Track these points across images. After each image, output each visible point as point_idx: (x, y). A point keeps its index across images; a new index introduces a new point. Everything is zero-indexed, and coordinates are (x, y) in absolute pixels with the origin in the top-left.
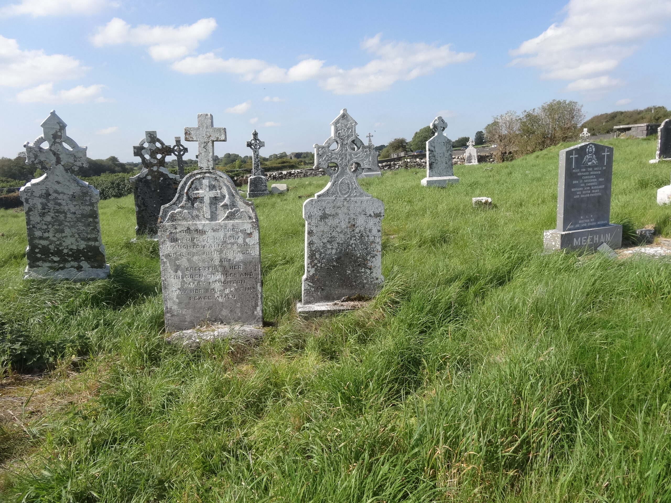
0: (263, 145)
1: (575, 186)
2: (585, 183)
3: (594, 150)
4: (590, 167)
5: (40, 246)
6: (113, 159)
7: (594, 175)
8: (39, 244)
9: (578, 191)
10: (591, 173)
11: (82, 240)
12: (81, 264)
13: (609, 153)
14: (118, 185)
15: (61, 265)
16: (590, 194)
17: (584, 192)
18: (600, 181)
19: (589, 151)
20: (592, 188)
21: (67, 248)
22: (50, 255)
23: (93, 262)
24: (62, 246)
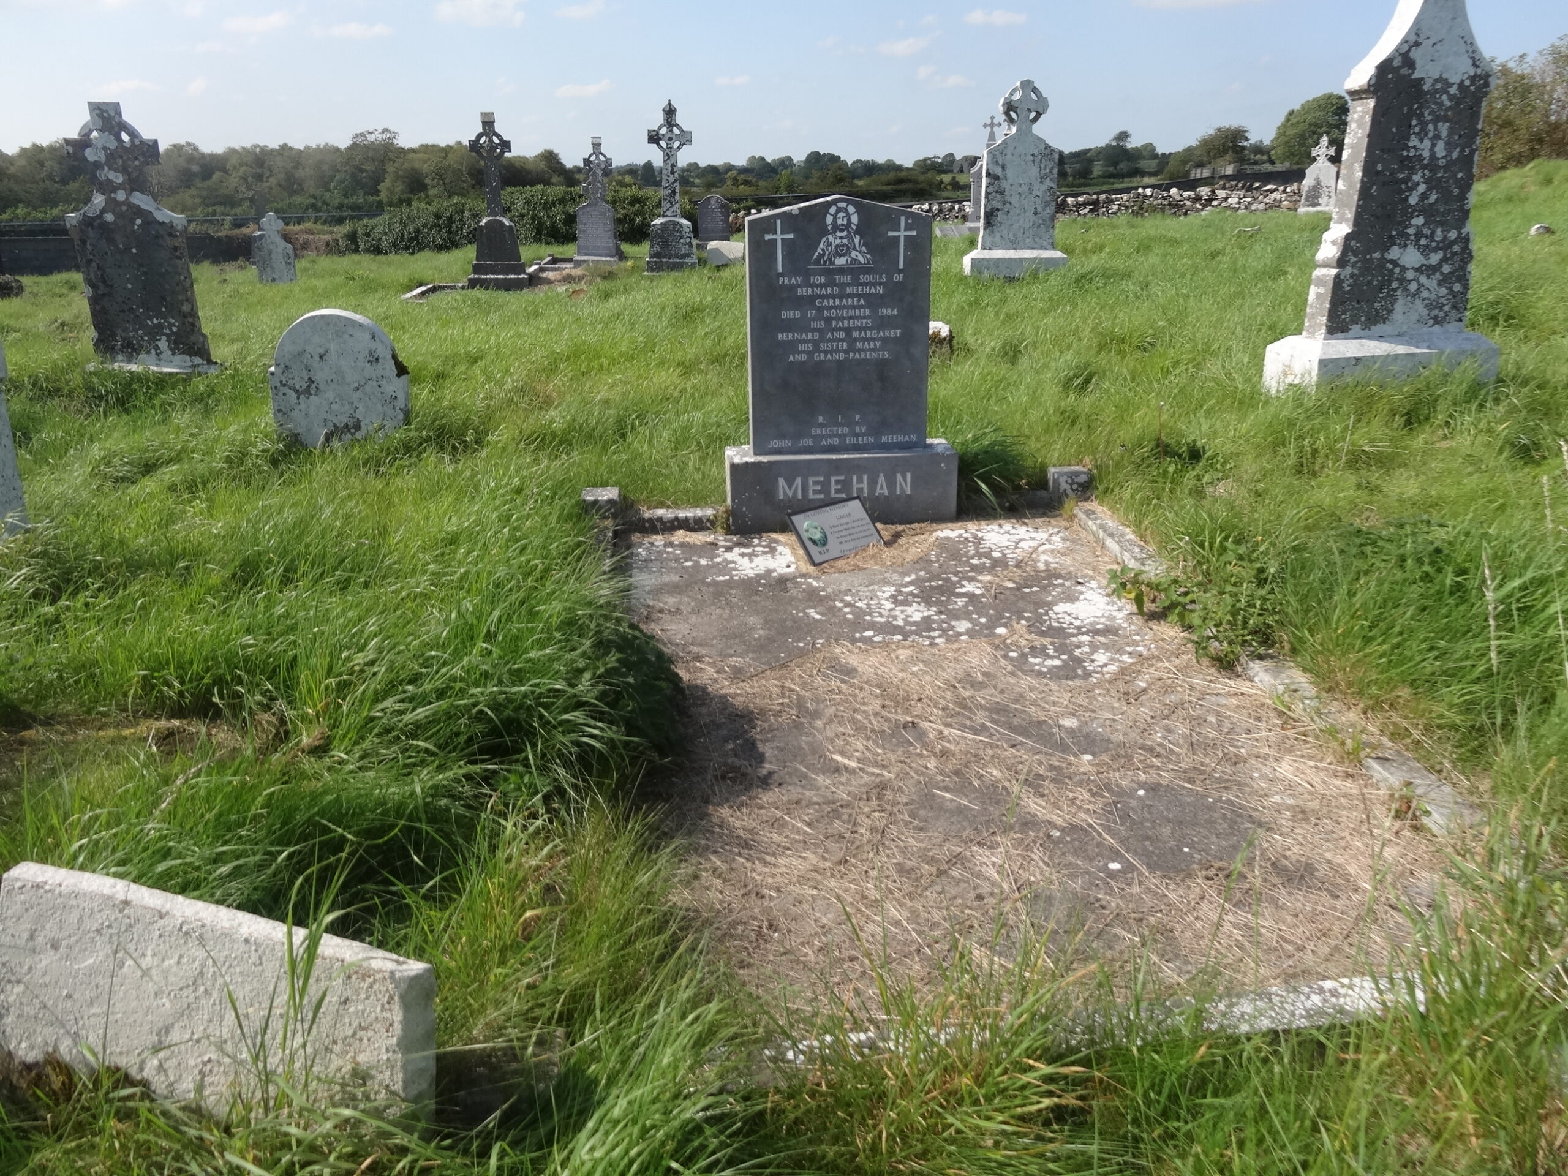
0: (689, 141)
1: (789, 326)
2: (829, 320)
3: (855, 219)
4: (841, 271)
6: (550, 157)
7: (859, 296)
9: (801, 342)
10: (849, 290)
13: (914, 233)
14: (450, 219)
16: (846, 352)
17: (823, 346)
18: (882, 317)
19: (835, 222)
20: (856, 334)
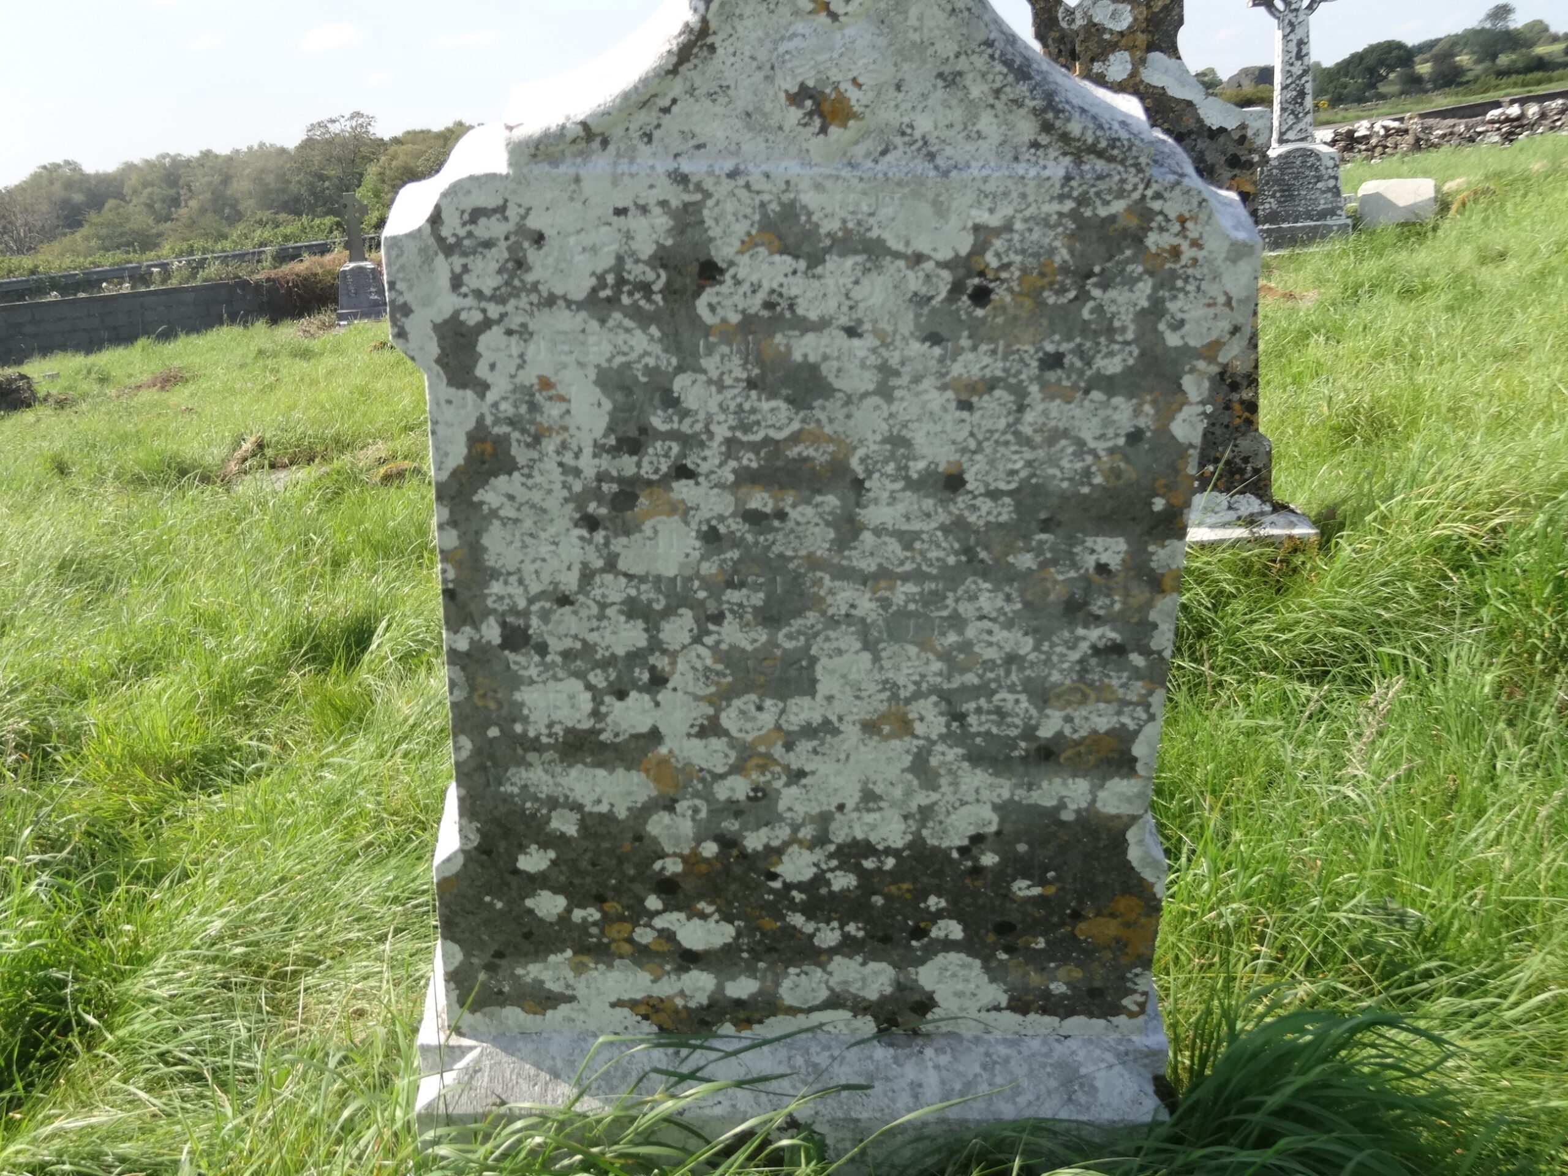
5: (565, 824)
8: (553, 803)
11: (976, 758)
12: (927, 976)
15: (742, 987)
21: (821, 840)
22: (653, 902)
23: (1036, 959)
24: (771, 819)
